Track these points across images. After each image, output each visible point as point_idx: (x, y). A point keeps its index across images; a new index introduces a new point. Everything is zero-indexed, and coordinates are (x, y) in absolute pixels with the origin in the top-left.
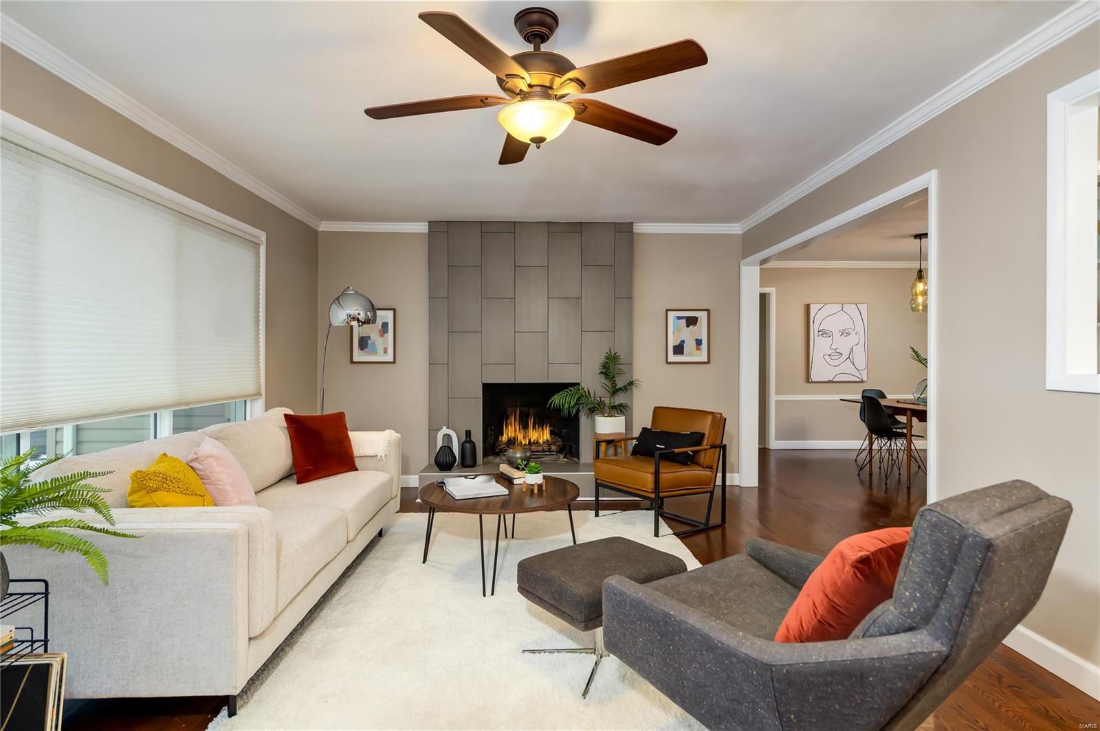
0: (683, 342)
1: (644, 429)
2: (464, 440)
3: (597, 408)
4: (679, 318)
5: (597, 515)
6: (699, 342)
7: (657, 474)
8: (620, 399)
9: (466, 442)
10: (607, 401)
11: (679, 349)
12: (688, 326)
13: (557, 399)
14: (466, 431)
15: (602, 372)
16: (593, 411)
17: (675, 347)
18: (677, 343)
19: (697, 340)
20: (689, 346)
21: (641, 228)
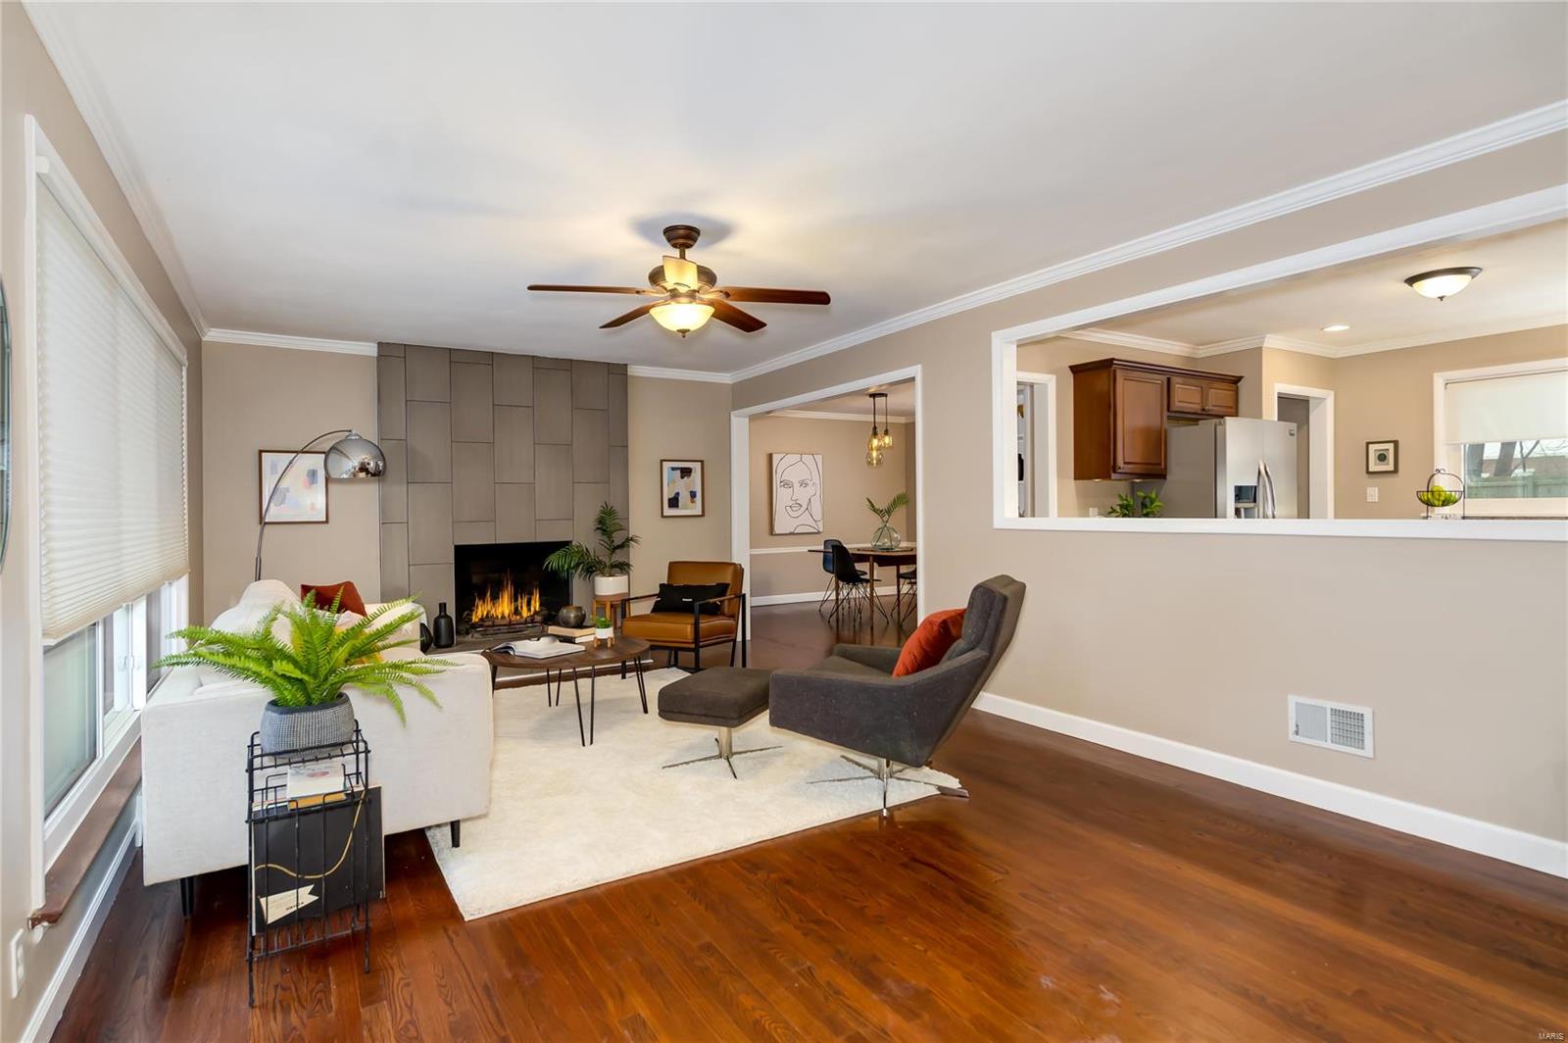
0: (678, 494)
1: (661, 585)
2: (438, 614)
3: (592, 568)
4: (673, 469)
5: (624, 677)
6: (693, 495)
7: (696, 625)
8: (618, 557)
9: (440, 617)
10: (605, 559)
11: (674, 502)
12: (682, 477)
13: (554, 561)
14: (440, 604)
15: (598, 529)
16: (592, 572)
17: (670, 500)
18: (672, 496)
19: (691, 492)
20: (684, 498)
21: (635, 370)
